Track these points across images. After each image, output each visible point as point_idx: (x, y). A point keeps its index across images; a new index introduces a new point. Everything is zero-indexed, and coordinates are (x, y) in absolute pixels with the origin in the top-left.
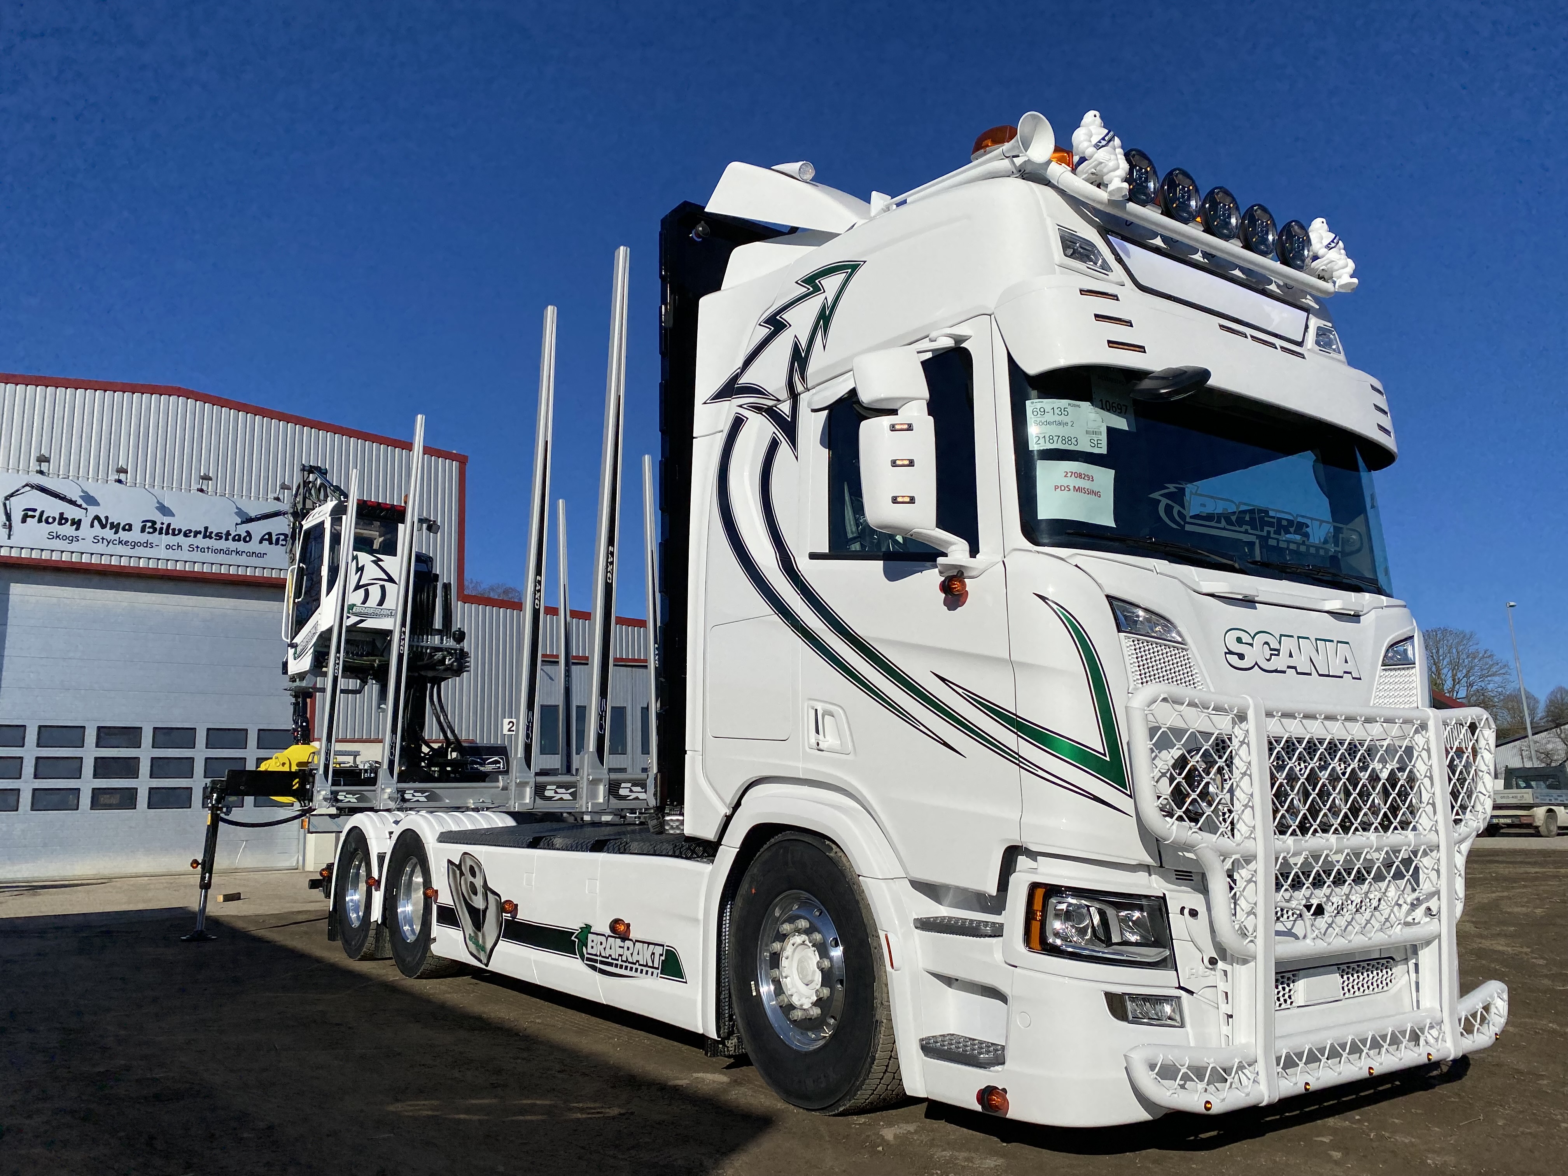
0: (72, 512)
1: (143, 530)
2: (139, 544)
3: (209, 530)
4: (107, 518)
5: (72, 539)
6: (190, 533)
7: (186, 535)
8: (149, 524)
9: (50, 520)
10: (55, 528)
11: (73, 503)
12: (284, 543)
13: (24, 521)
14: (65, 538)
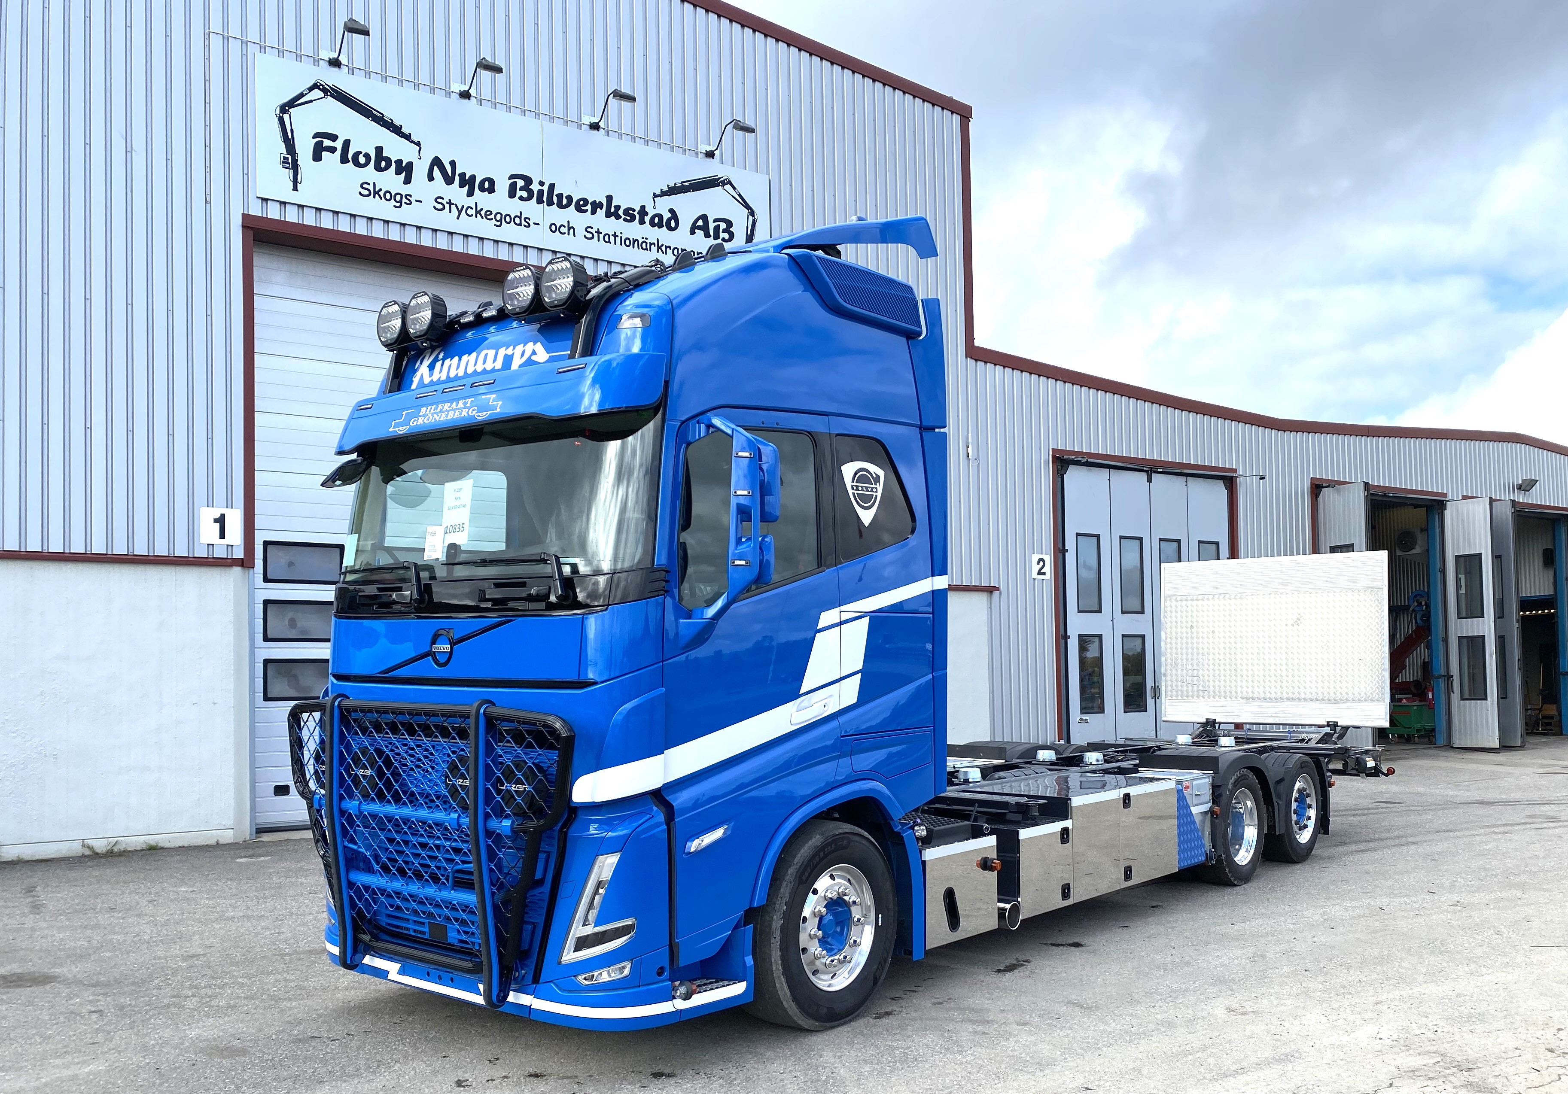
0: (394, 147)
1: (512, 194)
2: (508, 219)
3: (613, 205)
4: (453, 164)
5: (402, 200)
6: (585, 205)
7: (579, 209)
8: (521, 183)
9: (362, 160)
10: (369, 173)
11: (396, 130)
12: (726, 236)
13: (317, 157)
14: (388, 196)
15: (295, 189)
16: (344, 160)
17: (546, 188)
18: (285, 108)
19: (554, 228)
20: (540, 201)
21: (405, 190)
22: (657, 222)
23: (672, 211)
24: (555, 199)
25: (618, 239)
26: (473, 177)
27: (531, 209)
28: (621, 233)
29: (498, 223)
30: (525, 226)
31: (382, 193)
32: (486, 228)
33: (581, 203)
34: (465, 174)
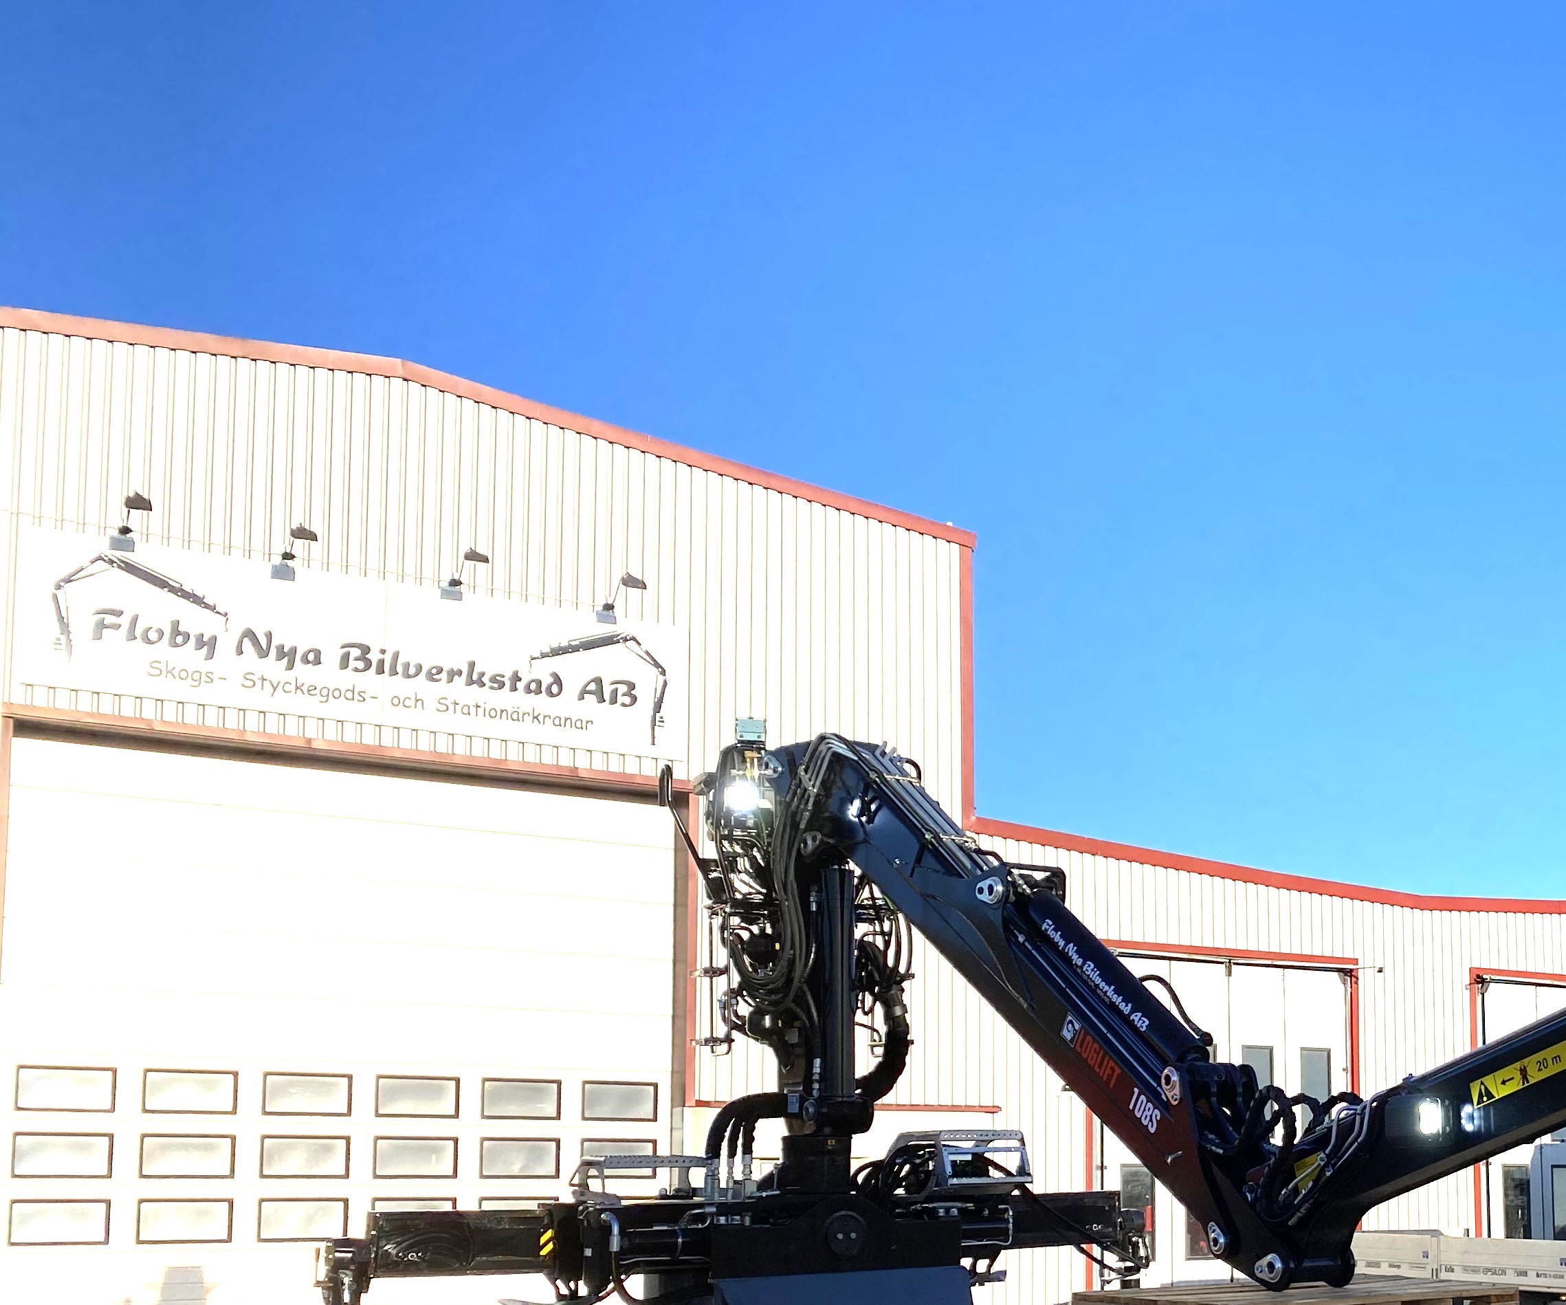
0: (195, 620)
1: (345, 662)
2: (337, 694)
3: (477, 670)
4: (269, 636)
5: (200, 678)
6: (440, 671)
7: (431, 677)
8: (355, 652)
9: (153, 636)
10: (162, 652)
11: (200, 601)
12: (627, 700)
13: (98, 636)
14: (183, 675)
15: (67, 671)
16: (130, 637)
17: (388, 657)
18: (59, 587)
19: (397, 701)
20: (380, 671)
21: (204, 666)
22: (536, 688)
23: (553, 675)
24: (400, 669)
25: (480, 711)
26: (294, 650)
27: (370, 681)
28: (485, 703)
29: (325, 699)
30: (359, 701)
31: (175, 672)
32: (310, 706)
33: (434, 671)
34: (283, 647)
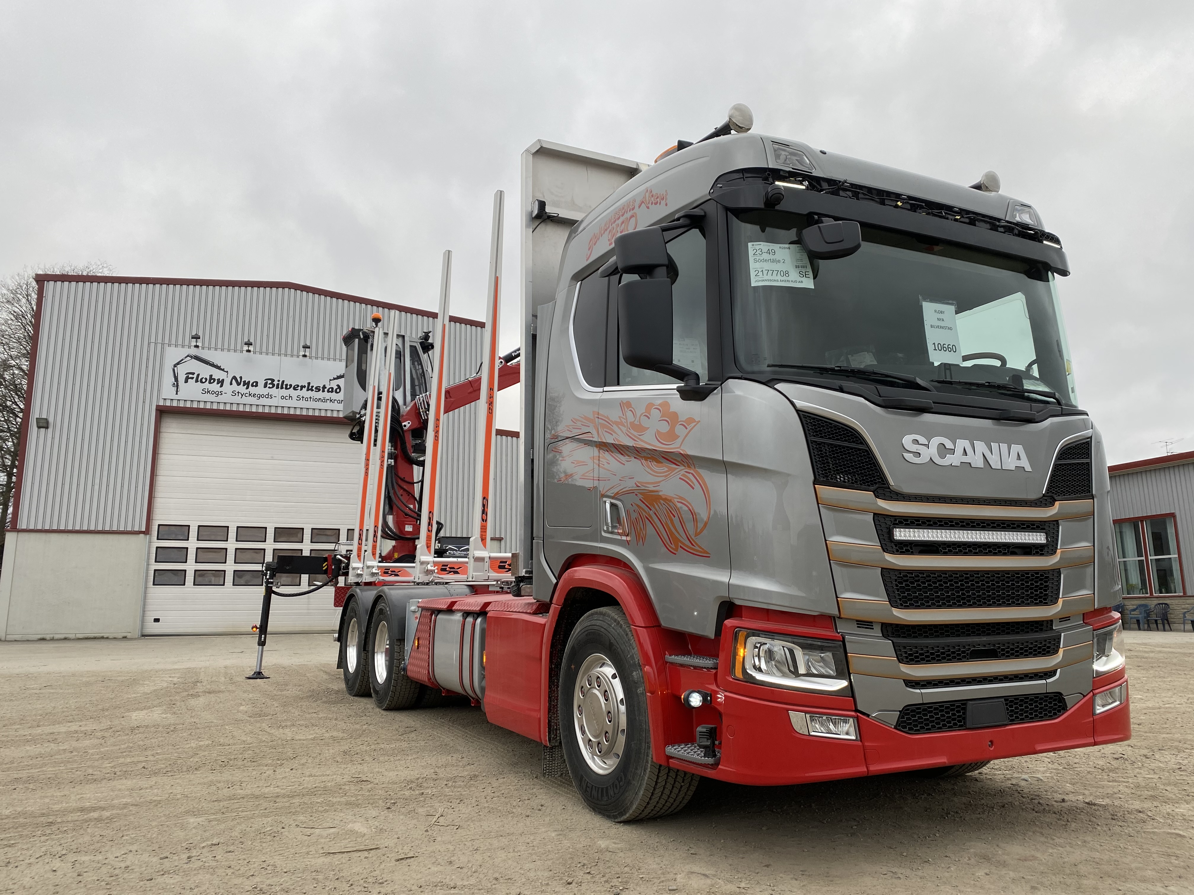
0: (217, 374)
1: (265, 386)
2: (263, 396)
3: (311, 386)
4: (241, 378)
5: (219, 393)
6: (298, 387)
7: (295, 389)
8: (269, 382)
9: (204, 380)
10: (207, 385)
11: (219, 368)
13: (186, 381)
14: (213, 393)
15: (177, 394)
16: (197, 381)
17: (280, 383)
18: (175, 366)
19: (283, 398)
20: (277, 388)
21: (220, 389)
22: (331, 390)
23: (338, 386)
24: (284, 386)
25: (312, 399)
26: (249, 382)
27: (274, 391)
32: (254, 401)
